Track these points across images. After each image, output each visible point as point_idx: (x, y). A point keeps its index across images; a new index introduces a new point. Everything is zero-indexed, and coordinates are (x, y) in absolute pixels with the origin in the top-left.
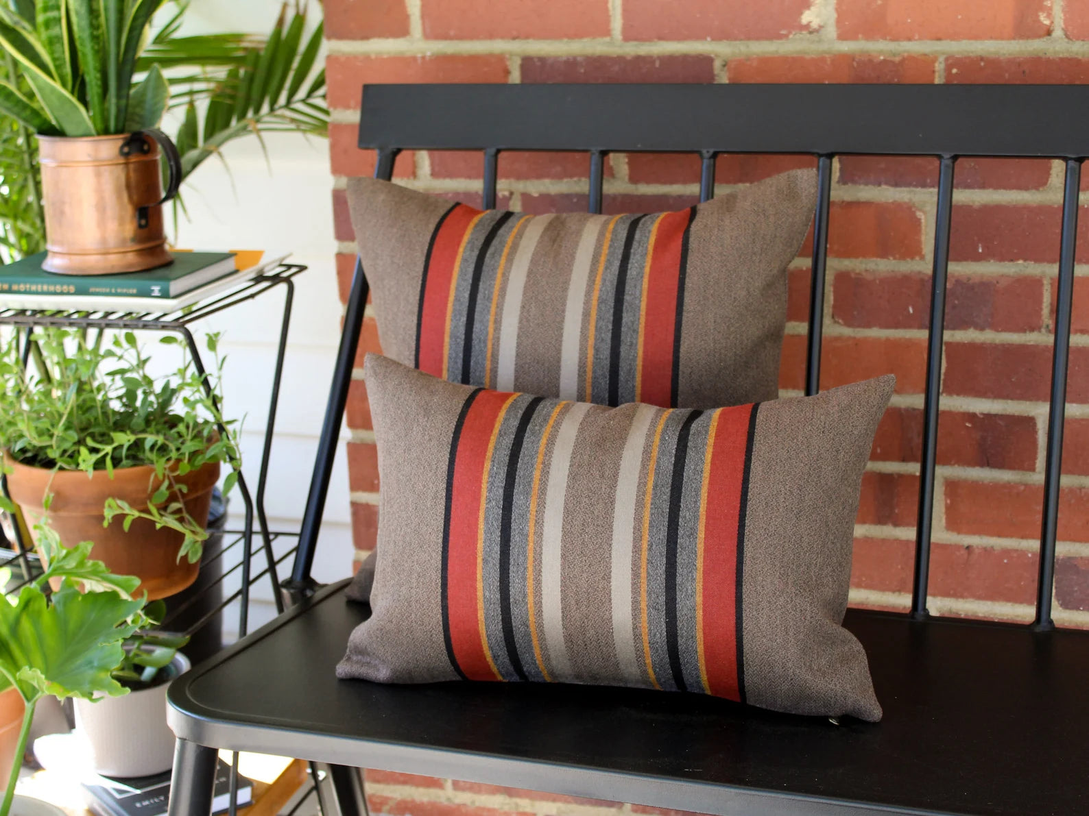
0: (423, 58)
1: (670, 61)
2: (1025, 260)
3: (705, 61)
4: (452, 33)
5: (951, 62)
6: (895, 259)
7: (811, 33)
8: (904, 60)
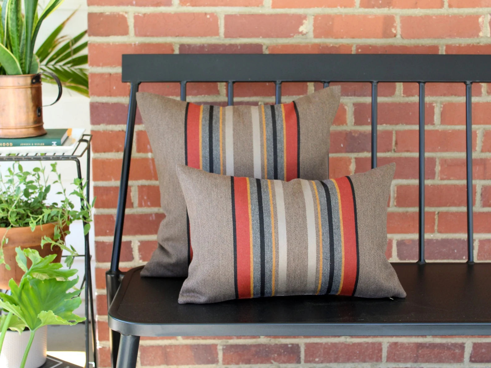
0: (135, 44)
1: (244, 46)
2: (386, 124)
3: (260, 46)
4: (148, 34)
5: (359, 47)
7: (303, 35)
8: (340, 46)
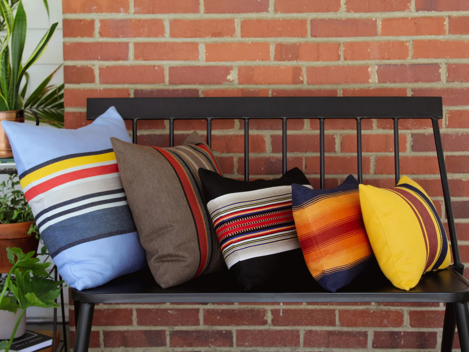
0: (100, 90)
1: (184, 91)
2: (297, 152)
3: (197, 91)
4: (110, 82)
5: (273, 91)
6: (257, 153)
7: (230, 82)
8: (259, 91)
